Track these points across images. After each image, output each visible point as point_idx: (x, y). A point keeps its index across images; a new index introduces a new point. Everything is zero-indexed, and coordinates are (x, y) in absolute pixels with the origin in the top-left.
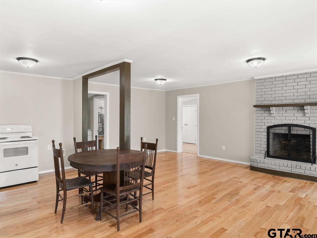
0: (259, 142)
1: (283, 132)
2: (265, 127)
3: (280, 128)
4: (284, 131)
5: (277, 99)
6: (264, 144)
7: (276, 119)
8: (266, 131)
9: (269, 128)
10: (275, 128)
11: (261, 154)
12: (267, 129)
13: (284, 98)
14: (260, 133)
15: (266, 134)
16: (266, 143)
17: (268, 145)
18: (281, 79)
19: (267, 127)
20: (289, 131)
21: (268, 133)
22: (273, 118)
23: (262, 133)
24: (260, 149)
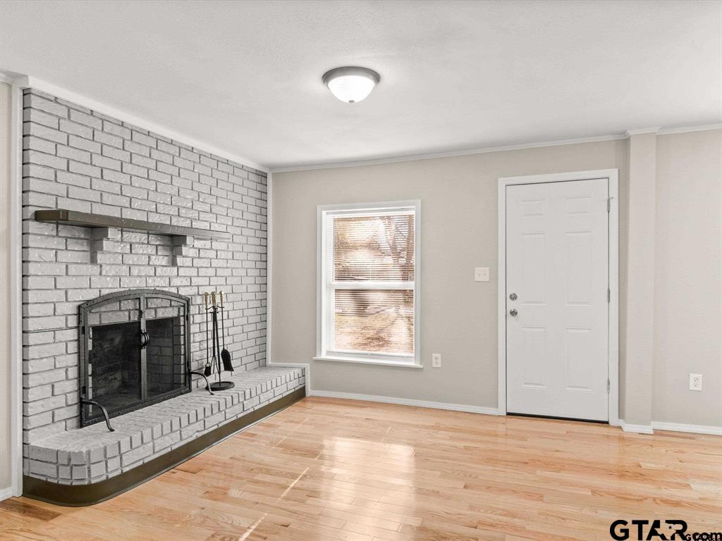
0: (45, 375)
1: (123, 317)
2: (71, 308)
3: (116, 306)
4: (126, 313)
5: (107, 198)
6: (67, 378)
7: (104, 273)
8: (73, 321)
9: (83, 309)
10: (103, 309)
11: (54, 428)
12: (79, 314)
13: (125, 202)
14: (48, 337)
15: (72, 334)
16: (73, 373)
17: (81, 377)
18: (118, 130)
19: (79, 307)
20: (141, 313)
21: (81, 329)
22: (96, 269)
23: (59, 335)
24: (52, 404)
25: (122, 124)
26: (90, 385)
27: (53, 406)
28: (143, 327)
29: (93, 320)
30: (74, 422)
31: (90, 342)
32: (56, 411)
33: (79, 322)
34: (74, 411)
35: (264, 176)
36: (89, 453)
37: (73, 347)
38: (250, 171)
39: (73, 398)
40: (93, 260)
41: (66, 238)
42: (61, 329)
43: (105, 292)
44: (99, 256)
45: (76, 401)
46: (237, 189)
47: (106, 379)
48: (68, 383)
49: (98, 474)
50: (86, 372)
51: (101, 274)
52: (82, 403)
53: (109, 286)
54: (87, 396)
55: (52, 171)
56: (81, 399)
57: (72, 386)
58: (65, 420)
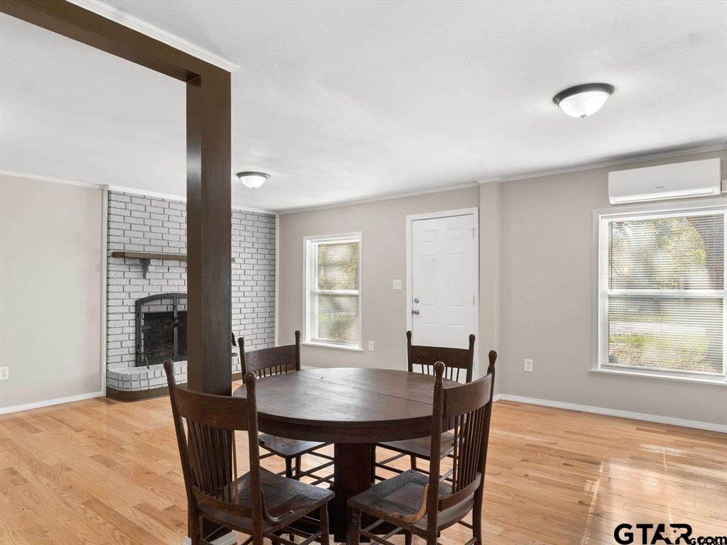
0: (117, 336)
1: (163, 309)
2: (132, 302)
3: (158, 302)
4: (165, 306)
5: (153, 242)
6: (129, 340)
7: (151, 284)
8: (133, 309)
9: (139, 303)
10: (150, 303)
11: (122, 364)
12: (136, 306)
13: (165, 244)
14: (119, 317)
15: (133, 316)
16: (133, 337)
17: (137, 339)
18: (160, 204)
19: (136, 302)
20: (174, 306)
21: (138, 313)
22: (147, 282)
23: (125, 316)
24: (121, 352)
25: (163, 200)
26: (143, 345)
27: (121, 353)
28: (175, 315)
29: (144, 309)
30: (133, 363)
31: (142, 321)
32: (123, 356)
33: (136, 310)
34: (133, 357)
35: (273, 217)
36: (131, 375)
37: (133, 323)
38: (260, 215)
39: (133, 350)
40: (144, 277)
41: (130, 265)
42: (126, 313)
43: (151, 294)
44: (147, 274)
45: (134, 352)
46: (248, 228)
47: (166, 347)
48: (130, 342)
49: (135, 387)
50: (140, 337)
51: (149, 284)
52: (137, 354)
53: (155, 291)
54: (140, 351)
55: (122, 231)
56: (136, 351)
57: (132, 344)
58: (129, 361)
